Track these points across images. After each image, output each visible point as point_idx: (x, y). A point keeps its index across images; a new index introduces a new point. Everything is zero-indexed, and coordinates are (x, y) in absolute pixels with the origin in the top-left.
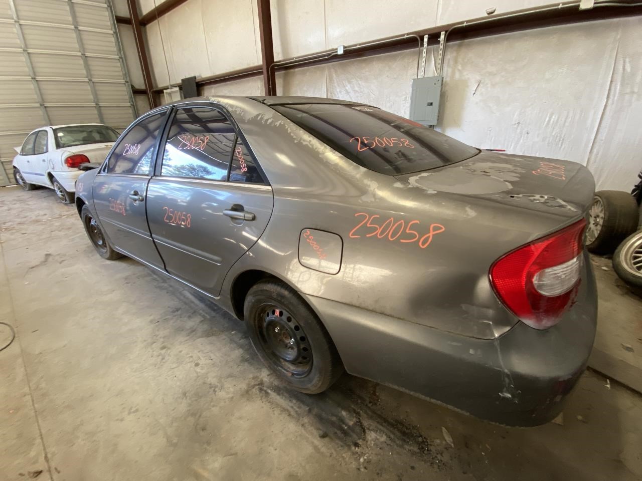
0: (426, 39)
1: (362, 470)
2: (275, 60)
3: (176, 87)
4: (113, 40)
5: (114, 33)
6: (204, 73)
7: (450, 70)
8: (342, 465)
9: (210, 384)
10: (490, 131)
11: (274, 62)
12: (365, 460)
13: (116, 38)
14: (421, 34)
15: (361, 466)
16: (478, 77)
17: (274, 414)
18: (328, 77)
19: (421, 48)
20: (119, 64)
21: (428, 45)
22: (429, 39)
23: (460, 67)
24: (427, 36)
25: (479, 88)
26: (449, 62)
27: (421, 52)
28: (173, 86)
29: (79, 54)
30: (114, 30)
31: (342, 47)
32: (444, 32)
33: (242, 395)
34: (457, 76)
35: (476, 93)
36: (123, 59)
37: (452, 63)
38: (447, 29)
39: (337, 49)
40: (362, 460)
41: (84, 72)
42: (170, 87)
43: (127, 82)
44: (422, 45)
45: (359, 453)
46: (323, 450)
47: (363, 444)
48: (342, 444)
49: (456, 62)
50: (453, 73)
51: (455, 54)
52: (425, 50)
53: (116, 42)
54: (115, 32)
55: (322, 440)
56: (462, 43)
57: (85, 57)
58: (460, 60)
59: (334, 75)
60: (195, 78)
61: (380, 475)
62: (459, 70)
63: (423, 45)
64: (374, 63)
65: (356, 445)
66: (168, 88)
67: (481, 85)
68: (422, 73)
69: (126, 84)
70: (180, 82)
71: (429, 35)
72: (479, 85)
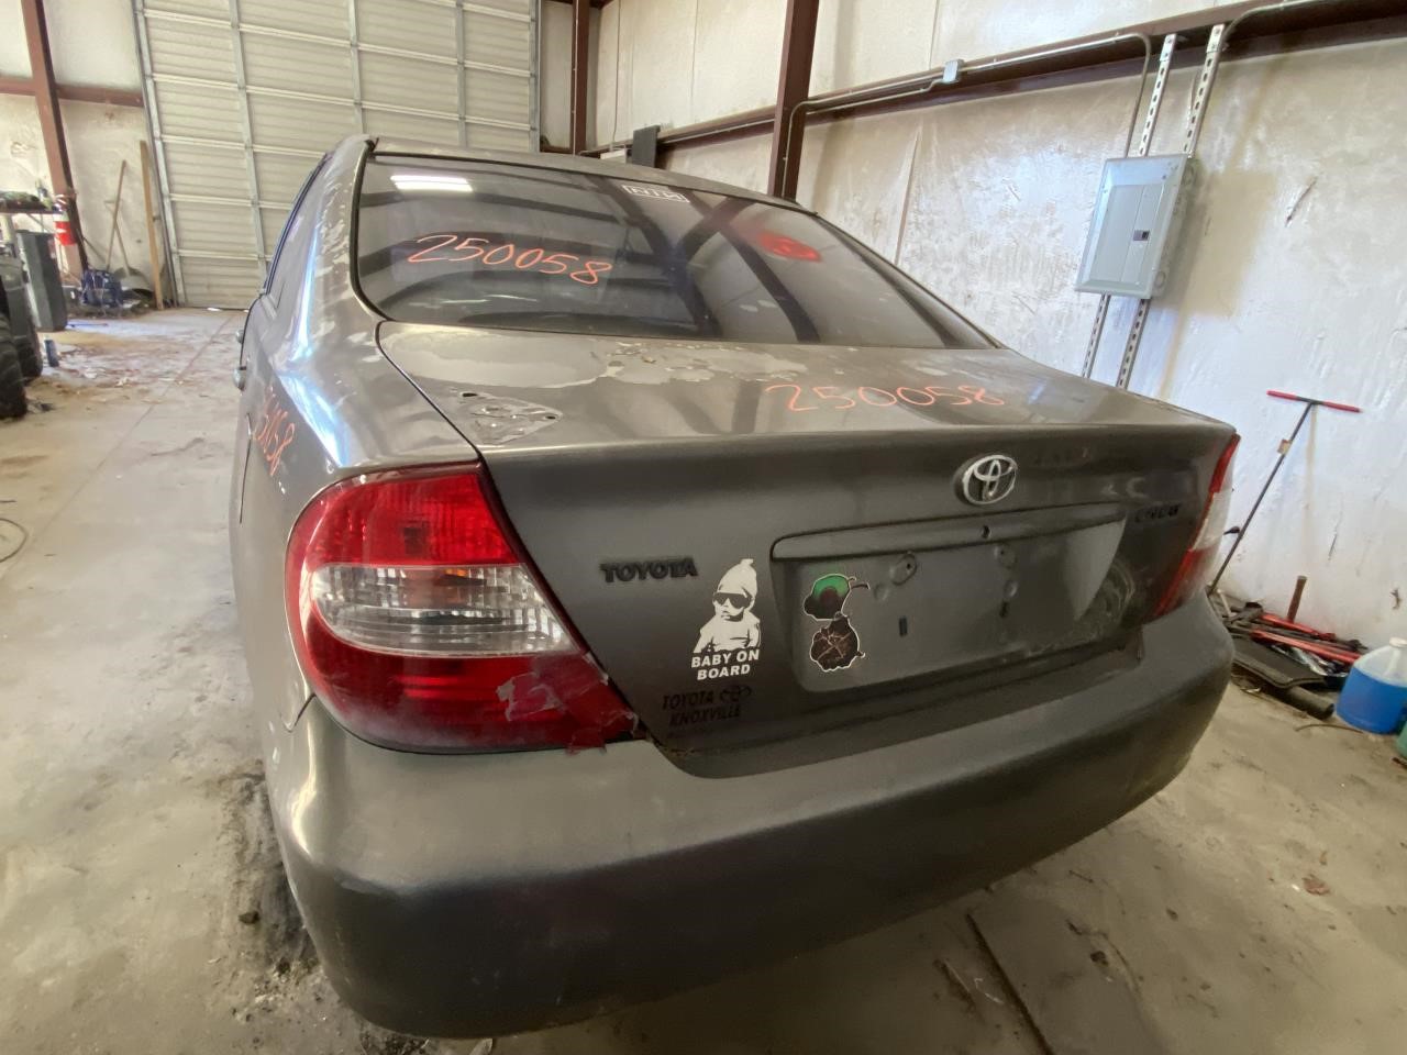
0: (1168, 48)
1: (239, 1016)
2: (811, 94)
3: (622, 147)
4: (528, 35)
5: (532, 20)
6: (677, 118)
7: (1230, 142)
8: (219, 986)
9: (184, 741)
10: (1321, 339)
11: (807, 99)
12: (266, 1001)
13: (534, 33)
14: (1158, 33)
15: (246, 1010)
16: (1311, 167)
17: (218, 839)
18: (920, 145)
19: (1150, 75)
20: (527, 90)
21: (1171, 66)
22: (1178, 46)
23: (1261, 134)
24: (1172, 37)
25: (1309, 204)
26: (1233, 115)
27: (1145, 88)
28: (618, 147)
29: (453, 62)
30: (534, 15)
31: (955, 65)
32: (1221, 27)
33: (207, 783)
34: (1248, 160)
35: (1296, 218)
36: (539, 80)
37: (1240, 119)
38: (1230, 19)
39: (942, 70)
40: (260, 999)
41: (456, 100)
42: (611, 148)
43: (533, 129)
44: (1155, 65)
45: (271, 985)
46: (221, 944)
47: (296, 973)
48: (262, 951)
49: (1253, 115)
50: (1238, 152)
51: (1254, 93)
52: (1160, 79)
53: (532, 41)
54: (535, 20)
55: (239, 926)
56: (1280, 61)
57: (465, 70)
58: (1266, 113)
59: (935, 138)
60: (658, 129)
61: (257, 1045)
62: (1257, 143)
63: (1158, 63)
64: (1035, 110)
65: (283, 968)
66: (607, 151)
67: (1316, 194)
68: (1143, 145)
69: (532, 133)
70: (631, 137)
71: (1179, 34)
72: (1308, 191)
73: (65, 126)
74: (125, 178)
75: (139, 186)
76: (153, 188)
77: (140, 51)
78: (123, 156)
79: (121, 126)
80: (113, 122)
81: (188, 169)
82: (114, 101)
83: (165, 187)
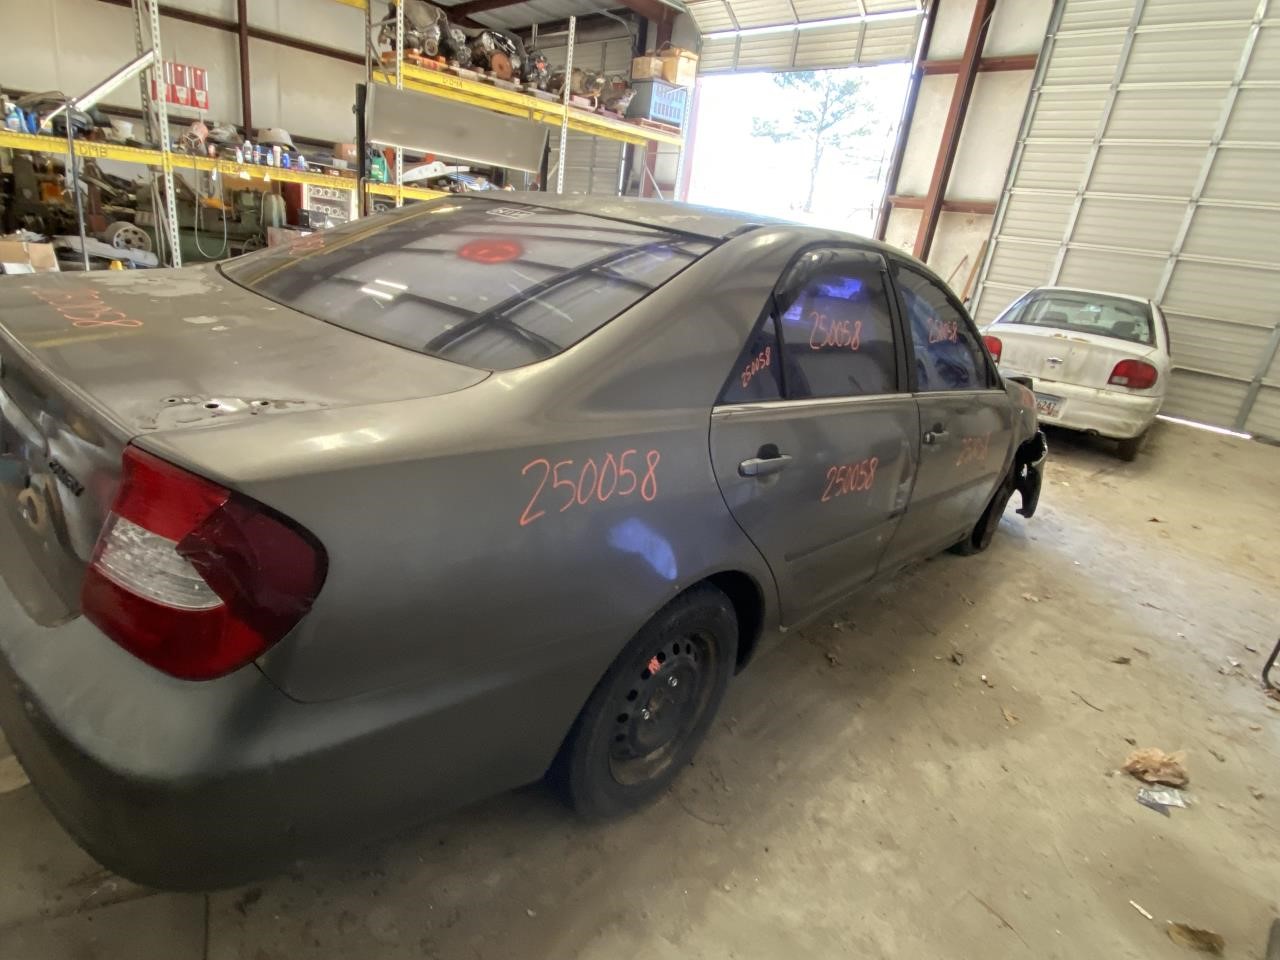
73: (937, 229)
74: (961, 268)
75: (968, 274)
76: (976, 275)
77: (1009, 172)
78: (968, 252)
79: (976, 230)
80: (972, 226)
81: (1006, 260)
82: (977, 211)
83: (984, 276)
